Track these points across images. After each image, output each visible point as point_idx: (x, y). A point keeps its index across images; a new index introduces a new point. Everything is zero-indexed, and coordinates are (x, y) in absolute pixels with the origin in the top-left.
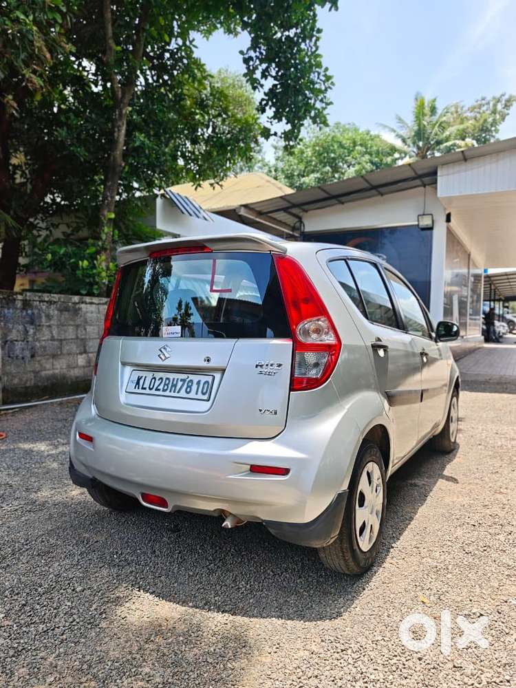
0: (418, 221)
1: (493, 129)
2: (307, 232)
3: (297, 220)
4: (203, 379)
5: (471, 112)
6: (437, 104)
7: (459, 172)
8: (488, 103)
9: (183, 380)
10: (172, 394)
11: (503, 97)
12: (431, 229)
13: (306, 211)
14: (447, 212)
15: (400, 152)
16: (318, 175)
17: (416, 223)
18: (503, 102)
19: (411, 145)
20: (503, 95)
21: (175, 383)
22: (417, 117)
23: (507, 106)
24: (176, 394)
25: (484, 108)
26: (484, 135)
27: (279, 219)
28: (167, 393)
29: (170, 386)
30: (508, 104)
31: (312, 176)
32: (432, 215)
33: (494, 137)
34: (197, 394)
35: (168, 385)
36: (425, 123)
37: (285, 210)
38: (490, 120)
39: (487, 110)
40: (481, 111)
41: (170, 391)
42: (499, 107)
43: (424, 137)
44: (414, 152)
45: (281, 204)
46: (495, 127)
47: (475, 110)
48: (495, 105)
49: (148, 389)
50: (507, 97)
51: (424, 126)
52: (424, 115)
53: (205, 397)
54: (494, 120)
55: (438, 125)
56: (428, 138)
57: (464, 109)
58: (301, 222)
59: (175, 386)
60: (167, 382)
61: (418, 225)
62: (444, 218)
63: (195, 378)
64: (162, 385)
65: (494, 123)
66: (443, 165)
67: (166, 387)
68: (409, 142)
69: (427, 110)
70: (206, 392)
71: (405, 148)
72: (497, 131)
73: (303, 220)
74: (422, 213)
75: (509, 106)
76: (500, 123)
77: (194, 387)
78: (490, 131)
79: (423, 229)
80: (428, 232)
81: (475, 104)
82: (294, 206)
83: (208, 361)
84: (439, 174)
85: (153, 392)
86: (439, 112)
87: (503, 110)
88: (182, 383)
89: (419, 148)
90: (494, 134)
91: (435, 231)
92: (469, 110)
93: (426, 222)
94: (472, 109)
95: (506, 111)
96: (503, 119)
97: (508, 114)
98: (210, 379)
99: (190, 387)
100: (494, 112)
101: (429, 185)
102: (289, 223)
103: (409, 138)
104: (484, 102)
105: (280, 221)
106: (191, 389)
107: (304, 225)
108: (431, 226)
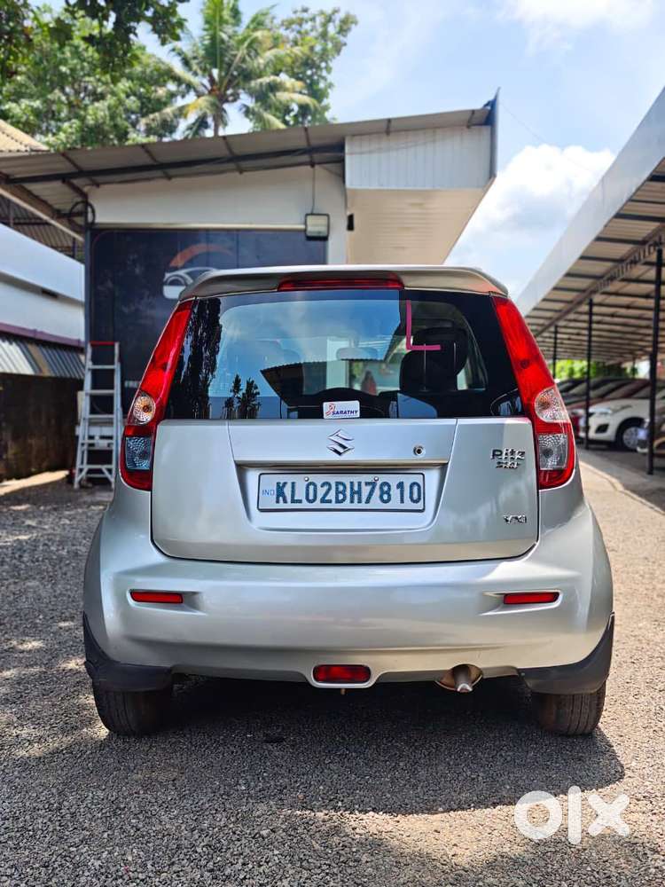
0: (305, 223)
1: (323, 65)
2: (98, 224)
3: (79, 199)
4: (407, 480)
5: (287, 29)
6: (242, 7)
7: (380, 150)
8: (313, 19)
9: (373, 484)
10: (356, 505)
11: (336, 14)
12: (325, 239)
13: (98, 185)
14: (349, 213)
15: (178, 80)
16: (37, 104)
17: (302, 227)
18: (337, 23)
19: (199, 72)
20: (336, 11)
21: (356, 488)
22: (207, 22)
23: (343, 30)
24: (363, 505)
25: (307, 26)
26: (309, 72)
27: (36, 193)
28: (347, 504)
29: (348, 493)
30: (345, 27)
31: (25, 102)
32: (328, 215)
33: (325, 78)
34: (402, 501)
35: (343, 492)
36: (224, 36)
37: (64, 178)
38: (318, 48)
39: (312, 30)
40: (303, 31)
41: (352, 502)
42: (332, 30)
43: (222, 61)
44: (205, 86)
45: (59, 166)
46: (326, 62)
47: (294, 26)
48: (325, 25)
49: (304, 500)
50: (341, 15)
51: (222, 41)
52: (222, 21)
53: (419, 506)
54: (324, 50)
55: (246, 44)
56: (229, 65)
57: (275, 21)
58: (87, 204)
59: (359, 493)
60: (341, 488)
61: (305, 230)
62: (345, 223)
63: (394, 480)
64: (333, 492)
65: (324, 55)
66: (354, 135)
67: (341, 497)
68: (194, 64)
69: (226, 14)
70: (419, 499)
71: (188, 76)
72: (329, 69)
73: (91, 201)
74: (309, 212)
75: (346, 31)
76: (334, 58)
77: (395, 492)
78: (318, 68)
79: (310, 238)
80: (319, 243)
81: (294, 16)
82: (81, 173)
83: (419, 452)
84: (347, 149)
85: (317, 504)
86: (246, 19)
87: (337, 35)
88: (369, 488)
89: (212, 80)
90: (324, 73)
91: (331, 243)
92: (282, 25)
93: (315, 226)
94: (288, 24)
95: (341, 38)
96: (338, 51)
97: (345, 44)
98: (418, 479)
99: (388, 493)
100: (324, 35)
101: (319, 163)
102: (50, 202)
103: (195, 58)
104: (305, 15)
105: (37, 197)
106: (389, 496)
107: (93, 212)
108: (325, 234)
